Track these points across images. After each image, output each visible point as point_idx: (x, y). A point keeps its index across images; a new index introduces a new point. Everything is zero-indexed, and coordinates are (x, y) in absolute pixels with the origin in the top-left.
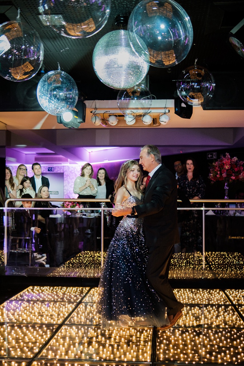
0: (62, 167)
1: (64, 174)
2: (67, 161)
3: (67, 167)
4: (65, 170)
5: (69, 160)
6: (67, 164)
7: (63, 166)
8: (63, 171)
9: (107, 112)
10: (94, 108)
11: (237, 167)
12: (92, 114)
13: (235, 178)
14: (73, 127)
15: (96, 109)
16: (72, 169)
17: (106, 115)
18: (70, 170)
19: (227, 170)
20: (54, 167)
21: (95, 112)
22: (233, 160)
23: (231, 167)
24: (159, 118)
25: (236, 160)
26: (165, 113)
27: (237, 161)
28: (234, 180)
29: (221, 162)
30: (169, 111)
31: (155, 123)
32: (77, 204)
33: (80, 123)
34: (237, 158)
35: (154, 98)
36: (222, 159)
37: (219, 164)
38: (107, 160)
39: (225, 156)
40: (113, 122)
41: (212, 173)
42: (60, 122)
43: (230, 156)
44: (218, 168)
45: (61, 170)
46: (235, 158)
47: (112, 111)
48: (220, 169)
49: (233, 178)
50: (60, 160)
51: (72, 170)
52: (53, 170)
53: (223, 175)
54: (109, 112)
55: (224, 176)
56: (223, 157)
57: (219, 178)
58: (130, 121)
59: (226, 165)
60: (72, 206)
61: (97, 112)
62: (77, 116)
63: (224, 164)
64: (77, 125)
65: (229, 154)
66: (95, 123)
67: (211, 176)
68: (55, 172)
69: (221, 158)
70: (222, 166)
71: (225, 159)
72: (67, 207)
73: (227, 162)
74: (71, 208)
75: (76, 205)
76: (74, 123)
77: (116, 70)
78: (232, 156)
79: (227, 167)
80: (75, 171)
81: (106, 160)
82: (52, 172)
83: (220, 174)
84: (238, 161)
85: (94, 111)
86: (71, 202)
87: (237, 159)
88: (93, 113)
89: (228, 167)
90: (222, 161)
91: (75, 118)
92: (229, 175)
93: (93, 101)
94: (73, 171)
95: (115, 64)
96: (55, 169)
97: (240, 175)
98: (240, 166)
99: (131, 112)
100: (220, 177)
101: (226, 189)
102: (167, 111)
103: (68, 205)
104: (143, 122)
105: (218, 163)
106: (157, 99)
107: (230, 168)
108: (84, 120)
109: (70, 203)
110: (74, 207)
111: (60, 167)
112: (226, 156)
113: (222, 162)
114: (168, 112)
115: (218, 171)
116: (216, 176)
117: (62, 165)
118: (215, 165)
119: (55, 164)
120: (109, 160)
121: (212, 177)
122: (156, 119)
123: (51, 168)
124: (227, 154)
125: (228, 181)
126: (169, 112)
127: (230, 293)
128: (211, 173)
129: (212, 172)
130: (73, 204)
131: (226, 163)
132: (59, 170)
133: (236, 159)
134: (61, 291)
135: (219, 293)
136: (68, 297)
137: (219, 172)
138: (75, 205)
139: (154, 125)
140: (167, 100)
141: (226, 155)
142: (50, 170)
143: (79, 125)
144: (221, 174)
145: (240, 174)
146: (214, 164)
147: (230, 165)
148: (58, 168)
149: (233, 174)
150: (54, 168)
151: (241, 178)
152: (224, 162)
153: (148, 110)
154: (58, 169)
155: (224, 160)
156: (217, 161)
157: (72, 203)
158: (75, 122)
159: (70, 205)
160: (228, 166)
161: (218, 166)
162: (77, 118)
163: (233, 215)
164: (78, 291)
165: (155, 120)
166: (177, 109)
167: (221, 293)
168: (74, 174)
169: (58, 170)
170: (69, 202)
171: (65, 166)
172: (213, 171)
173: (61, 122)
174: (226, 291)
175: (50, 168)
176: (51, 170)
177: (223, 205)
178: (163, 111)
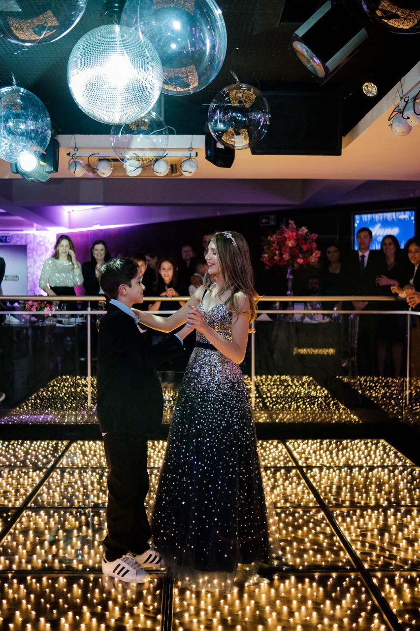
0: (24, 236)
1: (28, 247)
2: (32, 226)
3: (32, 236)
4: (28, 240)
5: (35, 225)
6: (33, 230)
7: (26, 234)
8: (26, 241)
9: (94, 154)
10: (72, 148)
11: (306, 244)
12: (69, 158)
13: (304, 261)
14: (38, 180)
15: (76, 148)
16: (41, 239)
17: (94, 160)
18: (37, 240)
19: (291, 248)
20: (11, 235)
21: (75, 154)
22: (300, 232)
23: (297, 244)
24: (181, 166)
25: (304, 232)
26: (190, 157)
27: (306, 233)
28: (302, 265)
29: (281, 235)
30: (197, 153)
31: (175, 171)
32: (46, 304)
33: (49, 173)
34: (307, 229)
35: (171, 132)
36: (283, 230)
37: (278, 238)
38: (99, 225)
39: (287, 225)
40: (105, 171)
41: (267, 253)
42: (16, 171)
43: (296, 226)
44: (277, 245)
45: (22, 240)
46: (303, 228)
47: (103, 154)
48: (280, 246)
49: (300, 261)
50: (20, 224)
51: (40, 241)
52: (9, 241)
53: (284, 256)
54: (98, 154)
55: (286, 257)
56: (284, 227)
57: (278, 261)
58: (132, 170)
59: (290, 241)
60: (39, 308)
61: (78, 154)
62: (44, 161)
63: (286, 239)
64: (43, 177)
65: (294, 222)
66: (74, 173)
67: (266, 257)
68: (12, 243)
69: (280, 228)
70: (282, 242)
71: (287, 230)
72: (30, 310)
73: (291, 236)
74: (37, 310)
75: (46, 306)
76: (39, 173)
77: (107, 93)
78: (299, 226)
79: (290, 244)
80: (45, 243)
81: (97, 224)
82: (6, 244)
83: (279, 254)
84: (308, 234)
85: (72, 152)
86: (36, 301)
87: (307, 231)
88: (71, 155)
89: (292, 244)
90: (282, 233)
91: (42, 166)
92: (294, 257)
93: (71, 135)
94: (42, 243)
95: (104, 84)
96: (13, 239)
97: (311, 257)
98: (311, 242)
99: (134, 155)
100: (280, 259)
101: (290, 278)
102: (193, 154)
103: (32, 306)
104: (155, 173)
105: (276, 236)
106: (178, 134)
107: (295, 245)
108: (56, 169)
109: (35, 303)
110: (41, 309)
111: (20, 236)
112: (290, 226)
113: (283, 236)
114: (195, 156)
115: (276, 249)
116: (273, 258)
117: (25, 232)
118: (272, 239)
119: (12, 230)
120: (101, 225)
121: (266, 260)
122: (176, 165)
123: (6, 237)
124: (291, 222)
125: (293, 266)
126: (197, 155)
127: (294, 446)
128: (265, 253)
129: (266, 251)
130: (41, 304)
131: (289, 237)
132: (19, 241)
133: (305, 230)
134: (22, 448)
135: (276, 447)
136: (33, 460)
137: (277, 252)
138: (43, 305)
139: (173, 175)
140: (194, 136)
141: (289, 224)
142: (4, 241)
143: (47, 177)
144: (281, 255)
145: (311, 254)
146: (269, 238)
147: (296, 240)
148: (17, 237)
149: (301, 255)
150: (10, 237)
151: (313, 261)
152: (286, 236)
153: (163, 152)
154: (18, 239)
155: (286, 232)
156: (275, 233)
157: (39, 302)
158: (42, 172)
159: (35, 307)
160: (292, 242)
161: (276, 242)
162: (44, 164)
163: (300, 320)
164: (50, 447)
165: (174, 167)
166: (209, 153)
167: (280, 446)
168: (44, 248)
169: (17, 241)
170: (34, 301)
171: (29, 234)
172: (268, 249)
173: (18, 172)
174: (288, 444)
175: (4, 238)
176: (6, 240)
177: (285, 305)
178: (186, 154)
